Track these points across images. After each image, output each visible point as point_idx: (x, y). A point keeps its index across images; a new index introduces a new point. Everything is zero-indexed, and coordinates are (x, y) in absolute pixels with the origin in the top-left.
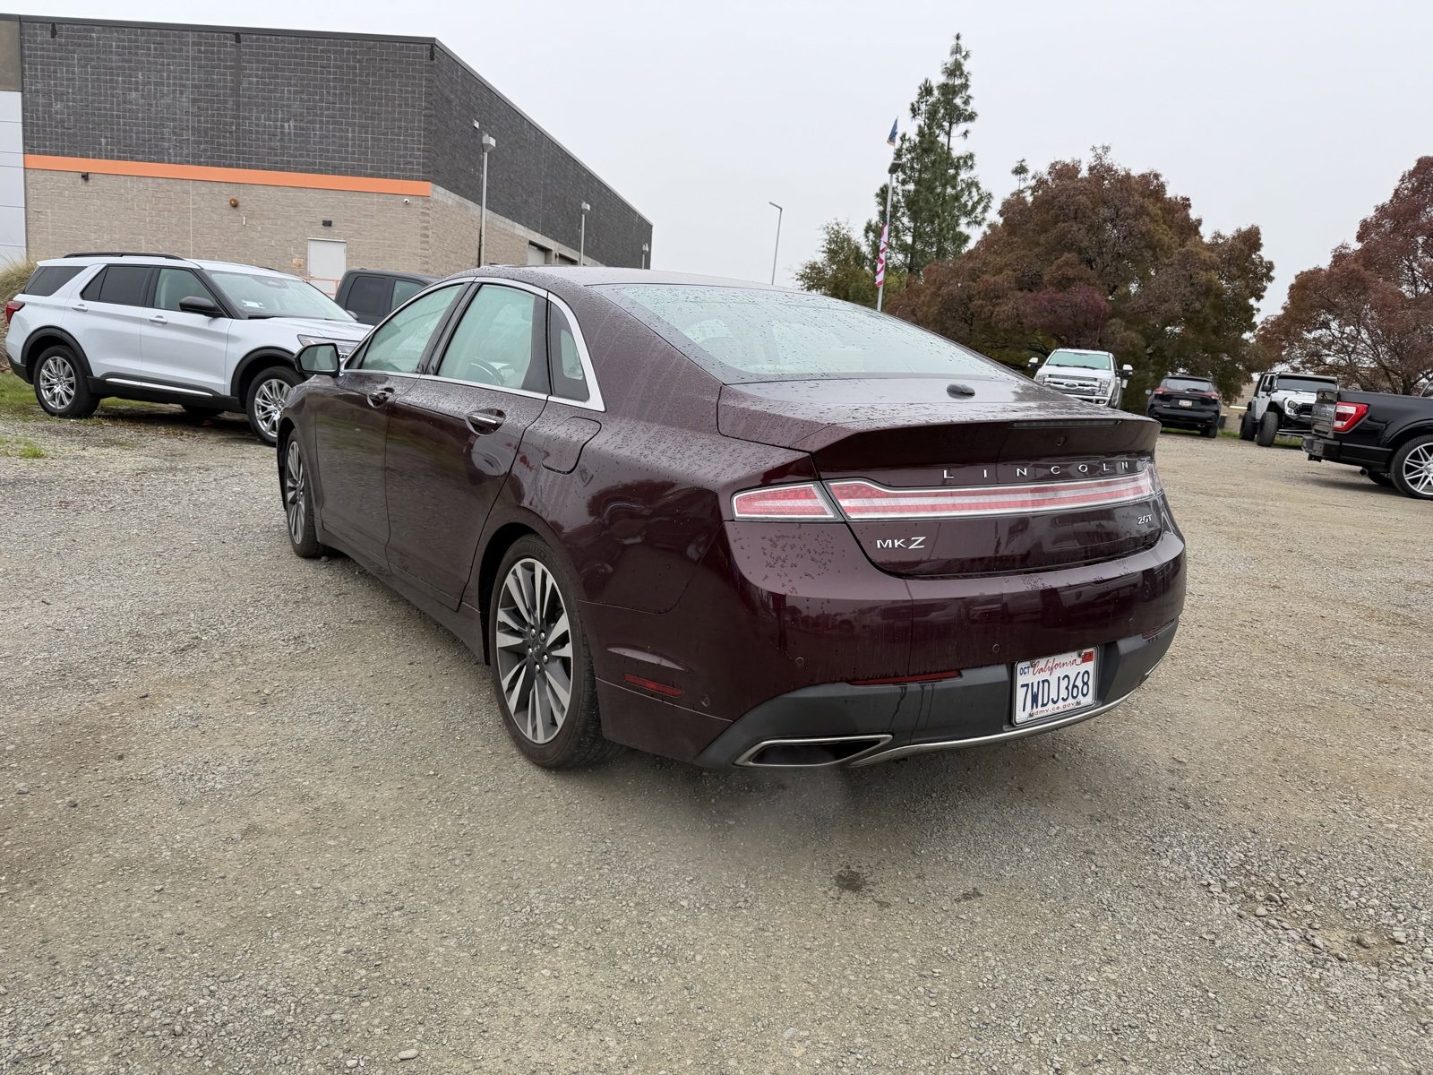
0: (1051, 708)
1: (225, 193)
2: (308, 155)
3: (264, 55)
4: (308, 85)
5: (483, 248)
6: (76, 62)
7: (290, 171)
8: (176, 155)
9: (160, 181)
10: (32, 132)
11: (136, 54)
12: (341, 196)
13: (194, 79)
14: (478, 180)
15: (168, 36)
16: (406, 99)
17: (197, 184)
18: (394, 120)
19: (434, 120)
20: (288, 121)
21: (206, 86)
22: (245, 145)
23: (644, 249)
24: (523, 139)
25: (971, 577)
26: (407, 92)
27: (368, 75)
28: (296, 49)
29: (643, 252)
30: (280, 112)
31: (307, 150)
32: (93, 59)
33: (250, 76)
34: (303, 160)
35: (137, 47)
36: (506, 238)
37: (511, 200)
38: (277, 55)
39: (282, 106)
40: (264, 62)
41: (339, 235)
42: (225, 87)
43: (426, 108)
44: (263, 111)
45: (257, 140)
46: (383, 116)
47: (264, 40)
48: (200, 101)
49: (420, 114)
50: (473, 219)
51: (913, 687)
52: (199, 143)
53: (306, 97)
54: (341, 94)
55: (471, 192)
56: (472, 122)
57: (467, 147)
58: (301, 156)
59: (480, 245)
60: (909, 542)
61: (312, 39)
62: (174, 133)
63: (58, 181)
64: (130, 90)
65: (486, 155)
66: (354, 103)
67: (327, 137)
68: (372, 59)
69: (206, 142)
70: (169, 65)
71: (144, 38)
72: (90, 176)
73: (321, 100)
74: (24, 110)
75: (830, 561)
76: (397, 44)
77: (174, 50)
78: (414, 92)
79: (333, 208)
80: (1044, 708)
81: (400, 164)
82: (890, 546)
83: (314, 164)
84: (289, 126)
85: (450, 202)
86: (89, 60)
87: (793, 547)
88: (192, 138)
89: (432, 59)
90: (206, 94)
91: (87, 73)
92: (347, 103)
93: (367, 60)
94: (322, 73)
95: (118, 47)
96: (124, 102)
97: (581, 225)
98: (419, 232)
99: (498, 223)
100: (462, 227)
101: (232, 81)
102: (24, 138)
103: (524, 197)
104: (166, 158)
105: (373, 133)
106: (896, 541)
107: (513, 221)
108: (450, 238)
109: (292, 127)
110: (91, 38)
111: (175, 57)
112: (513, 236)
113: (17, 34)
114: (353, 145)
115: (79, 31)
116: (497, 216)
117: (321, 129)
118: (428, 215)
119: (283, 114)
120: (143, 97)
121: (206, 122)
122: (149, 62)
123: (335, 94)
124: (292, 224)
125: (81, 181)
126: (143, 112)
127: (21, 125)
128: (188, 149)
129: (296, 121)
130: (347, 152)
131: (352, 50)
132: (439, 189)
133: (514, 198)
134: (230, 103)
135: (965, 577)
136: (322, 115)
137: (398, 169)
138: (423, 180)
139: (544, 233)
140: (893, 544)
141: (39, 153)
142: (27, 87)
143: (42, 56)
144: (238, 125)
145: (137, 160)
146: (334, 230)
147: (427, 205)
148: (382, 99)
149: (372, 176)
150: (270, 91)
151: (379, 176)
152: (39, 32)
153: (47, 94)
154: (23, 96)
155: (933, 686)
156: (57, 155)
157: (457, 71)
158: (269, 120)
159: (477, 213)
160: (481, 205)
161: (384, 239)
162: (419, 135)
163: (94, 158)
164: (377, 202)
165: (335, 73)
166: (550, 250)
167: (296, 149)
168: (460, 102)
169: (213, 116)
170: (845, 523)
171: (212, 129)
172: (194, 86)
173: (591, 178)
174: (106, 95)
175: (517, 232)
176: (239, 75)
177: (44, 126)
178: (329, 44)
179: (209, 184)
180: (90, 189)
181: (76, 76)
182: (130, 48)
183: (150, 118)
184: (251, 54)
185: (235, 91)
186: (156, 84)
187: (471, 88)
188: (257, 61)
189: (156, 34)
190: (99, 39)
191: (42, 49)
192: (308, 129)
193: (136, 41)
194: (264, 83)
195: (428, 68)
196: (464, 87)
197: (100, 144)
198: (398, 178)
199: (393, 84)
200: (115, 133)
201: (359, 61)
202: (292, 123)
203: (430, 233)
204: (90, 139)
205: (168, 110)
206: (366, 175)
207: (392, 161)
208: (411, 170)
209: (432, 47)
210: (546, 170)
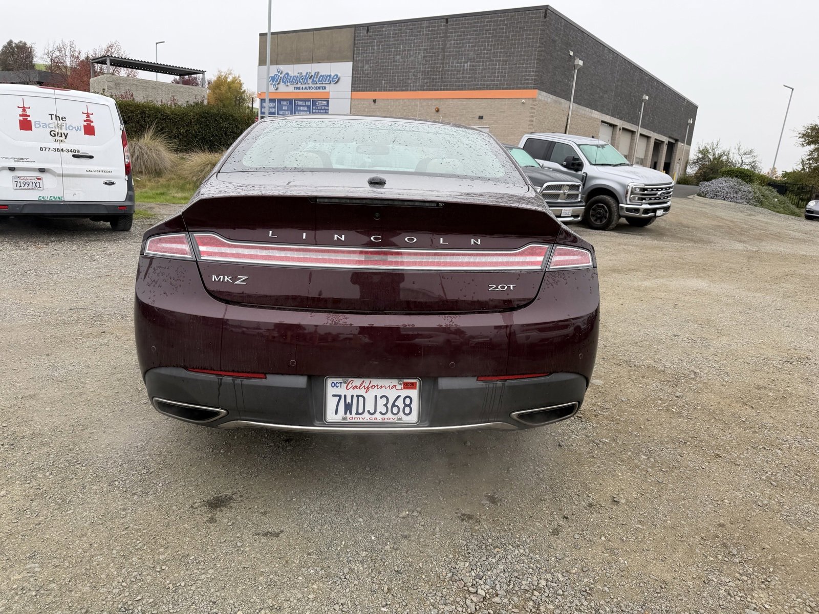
0: (366, 417)
1: (434, 104)
2: (475, 80)
3: (459, 28)
4: (479, 42)
5: (568, 126)
6: (375, 44)
7: (466, 90)
8: (413, 87)
9: (405, 100)
10: (355, 80)
11: (401, 36)
12: (489, 101)
13: (425, 46)
14: (570, 86)
15: (415, 25)
16: (529, 43)
17: (422, 100)
18: (521, 56)
19: (543, 53)
20: (467, 63)
21: (430, 49)
22: (445, 78)
23: (689, 122)
24: (603, 59)
25: (284, 309)
26: (530, 39)
27: (510, 32)
28: (475, 23)
29: (688, 124)
30: (463, 58)
31: (475, 78)
32: (382, 41)
33: (451, 40)
34: (472, 83)
35: (401, 33)
36: (585, 119)
37: (592, 97)
38: (465, 27)
39: (465, 54)
40: (458, 32)
41: (486, 124)
42: (439, 48)
43: (540, 47)
44: (455, 59)
45: (451, 75)
46: (515, 54)
47: (459, 20)
48: (426, 57)
49: (535, 51)
50: (564, 109)
51: (228, 379)
52: (425, 79)
53: (477, 48)
54: (495, 45)
55: (564, 94)
56: (569, 52)
57: (564, 67)
58: (472, 81)
59: (567, 125)
60: (235, 279)
61: (483, 16)
62: (414, 75)
63: (364, 104)
64: (397, 55)
65: (576, 71)
66: (501, 48)
67: (485, 69)
68: (512, 23)
69: (428, 78)
70: (414, 40)
71: (405, 28)
72: (377, 100)
73: (484, 49)
74: (353, 70)
75: (180, 286)
76: (527, 12)
77: (417, 32)
78: (533, 38)
79: (485, 108)
80: (358, 416)
81: (522, 81)
82: (222, 280)
83: (477, 85)
84: (467, 66)
85: (549, 100)
86: (381, 42)
87: (163, 274)
88: (421, 77)
89: (545, 17)
90: (430, 53)
91: (379, 49)
92: (498, 49)
93: (510, 23)
94: (486, 34)
95: (393, 34)
96: (394, 62)
97: (641, 109)
98: (528, 119)
99: (581, 111)
100: (556, 115)
101: (442, 44)
102: (352, 84)
103: (601, 94)
104: (409, 88)
105: (509, 64)
106: (226, 277)
107: (591, 109)
108: (547, 121)
109: (469, 65)
110: (383, 31)
111: (417, 35)
112: (591, 118)
113: (353, 34)
114: (498, 72)
115: (378, 28)
116: (580, 107)
117: (483, 65)
118: (534, 109)
119: (465, 59)
120: (402, 58)
121: (429, 67)
122: (406, 40)
123: (492, 45)
124: (463, 119)
125: (373, 103)
126: (401, 66)
127: (351, 78)
128: (419, 83)
129: (471, 62)
130: (495, 76)
131: (503, 19)
132: (543, 93)
133: (593, 96)
134: (440, 56)
135: (279, 309)
136: (484, 58)
137: (521, 84)
138: (534, 89)
139: (613, 115)
140: (224, 278)
141: (357, 91)
142: (355, 59)
143: (362, 43)
144: (443, 67)
145: (397, 91)
146: (484, 121)
147: (535, 103)
148: (515, 45)
149: (506, 89)
150: (460, 47)
151: (510, 89)
152: (362, 31)
153: (362, 61)
154: (353, 63)
155: (242, 381)
156: (364, 91)
157: (561, 23)
158: (458, 63)
159: (567, 106)
160: (570, 101)
161: (509, 124)
162: (534, 63)
163: (379, 91)
164: (508, 103)
165: (493, 33)
166: (616, 126)
167: (469, 78)
168: (561, 41)
169: (432, 64)
170: (196, 261)
171: (431, 71)
172: (425, 49)
173: (652, 79)
174: (386, 59)
175: (594, 116)
176: (446, 41)
177: (360, 77)
178: (491, 17)
179: (426, 101)
180: (376, 107)
181: (375, 51)
182: (398, 33)
183: (404, 69)
184: (452, 29)
185: (443, 49)
186: (408, 50)
187: (570, 32)
188: (455, 32)
189: (410, 25)
190: (386, 31)
191: (363, 39)
192: (476, 66)
193: (401, 29)
194: (457, 44)
195: (543, 23)
196: (565, 31)
197: (382, 84)
198: (520, 88)
199: (523, 35)
200: (389, 78)
201: (506, 25)
202: (469, 64)
203: (534, 119)
204: (378, 82)
205: (412, 63)
206: (503, 89)
207: (518, 80)
208: (528, 84)
209: (546, 10)
210: (618, 77)
